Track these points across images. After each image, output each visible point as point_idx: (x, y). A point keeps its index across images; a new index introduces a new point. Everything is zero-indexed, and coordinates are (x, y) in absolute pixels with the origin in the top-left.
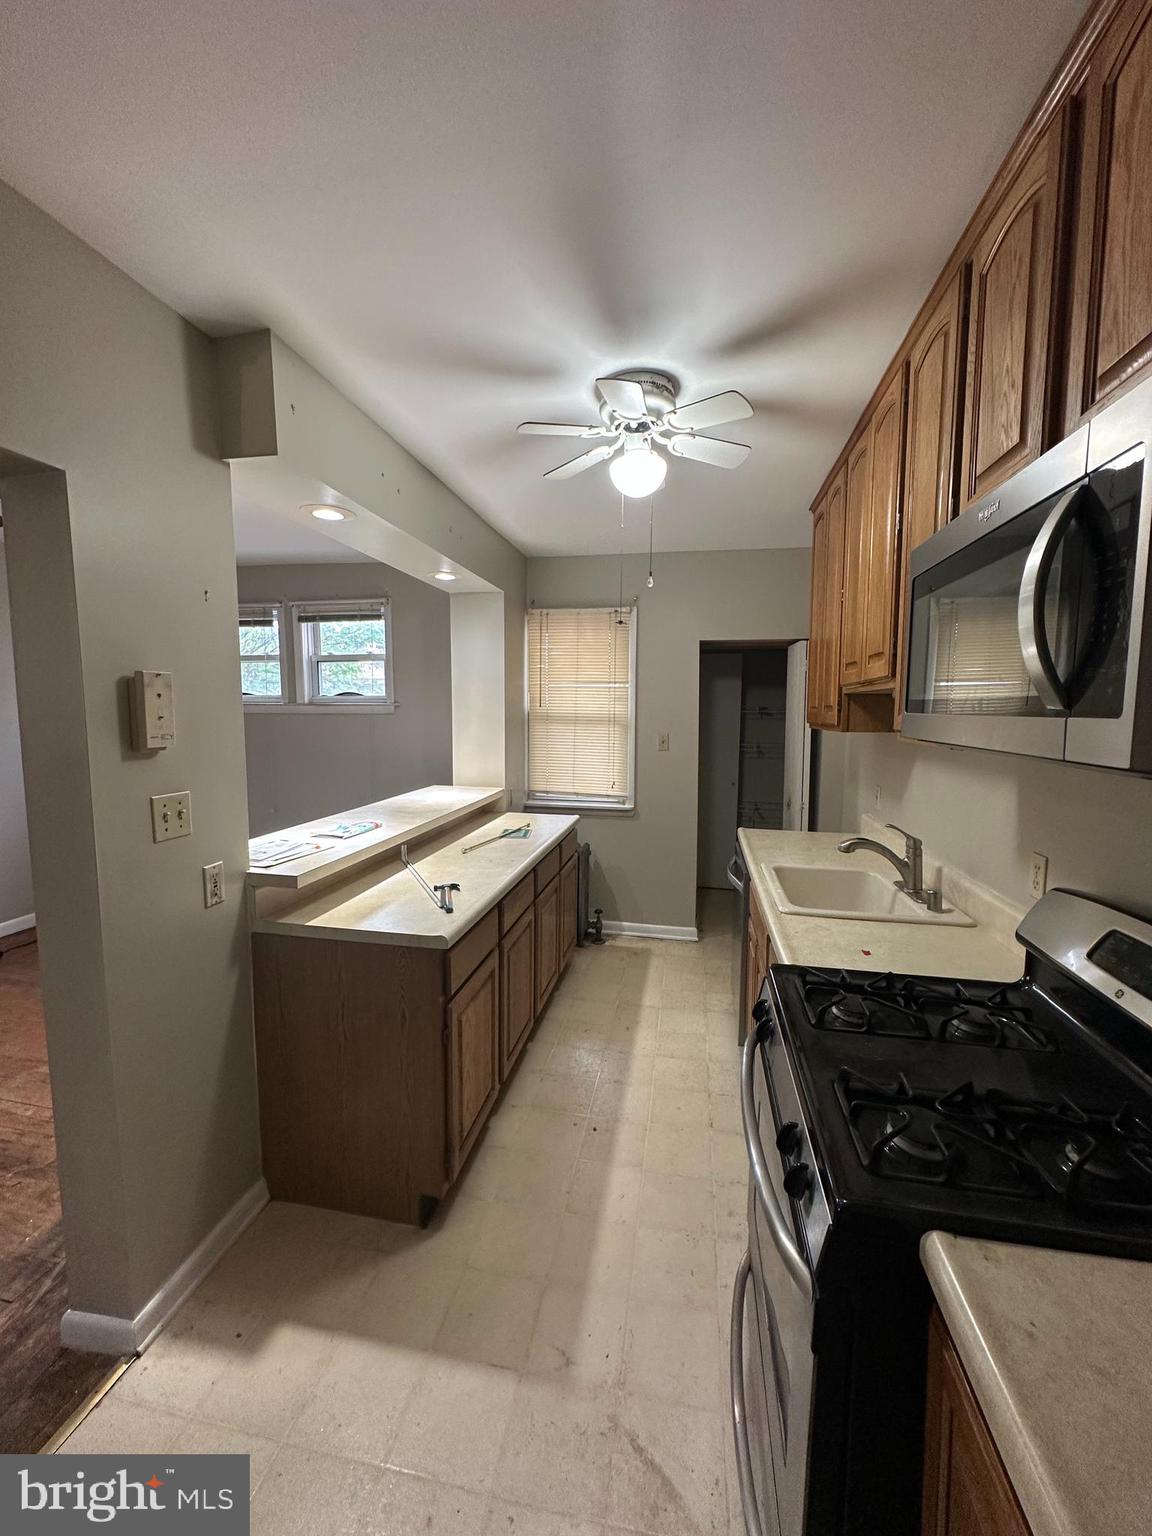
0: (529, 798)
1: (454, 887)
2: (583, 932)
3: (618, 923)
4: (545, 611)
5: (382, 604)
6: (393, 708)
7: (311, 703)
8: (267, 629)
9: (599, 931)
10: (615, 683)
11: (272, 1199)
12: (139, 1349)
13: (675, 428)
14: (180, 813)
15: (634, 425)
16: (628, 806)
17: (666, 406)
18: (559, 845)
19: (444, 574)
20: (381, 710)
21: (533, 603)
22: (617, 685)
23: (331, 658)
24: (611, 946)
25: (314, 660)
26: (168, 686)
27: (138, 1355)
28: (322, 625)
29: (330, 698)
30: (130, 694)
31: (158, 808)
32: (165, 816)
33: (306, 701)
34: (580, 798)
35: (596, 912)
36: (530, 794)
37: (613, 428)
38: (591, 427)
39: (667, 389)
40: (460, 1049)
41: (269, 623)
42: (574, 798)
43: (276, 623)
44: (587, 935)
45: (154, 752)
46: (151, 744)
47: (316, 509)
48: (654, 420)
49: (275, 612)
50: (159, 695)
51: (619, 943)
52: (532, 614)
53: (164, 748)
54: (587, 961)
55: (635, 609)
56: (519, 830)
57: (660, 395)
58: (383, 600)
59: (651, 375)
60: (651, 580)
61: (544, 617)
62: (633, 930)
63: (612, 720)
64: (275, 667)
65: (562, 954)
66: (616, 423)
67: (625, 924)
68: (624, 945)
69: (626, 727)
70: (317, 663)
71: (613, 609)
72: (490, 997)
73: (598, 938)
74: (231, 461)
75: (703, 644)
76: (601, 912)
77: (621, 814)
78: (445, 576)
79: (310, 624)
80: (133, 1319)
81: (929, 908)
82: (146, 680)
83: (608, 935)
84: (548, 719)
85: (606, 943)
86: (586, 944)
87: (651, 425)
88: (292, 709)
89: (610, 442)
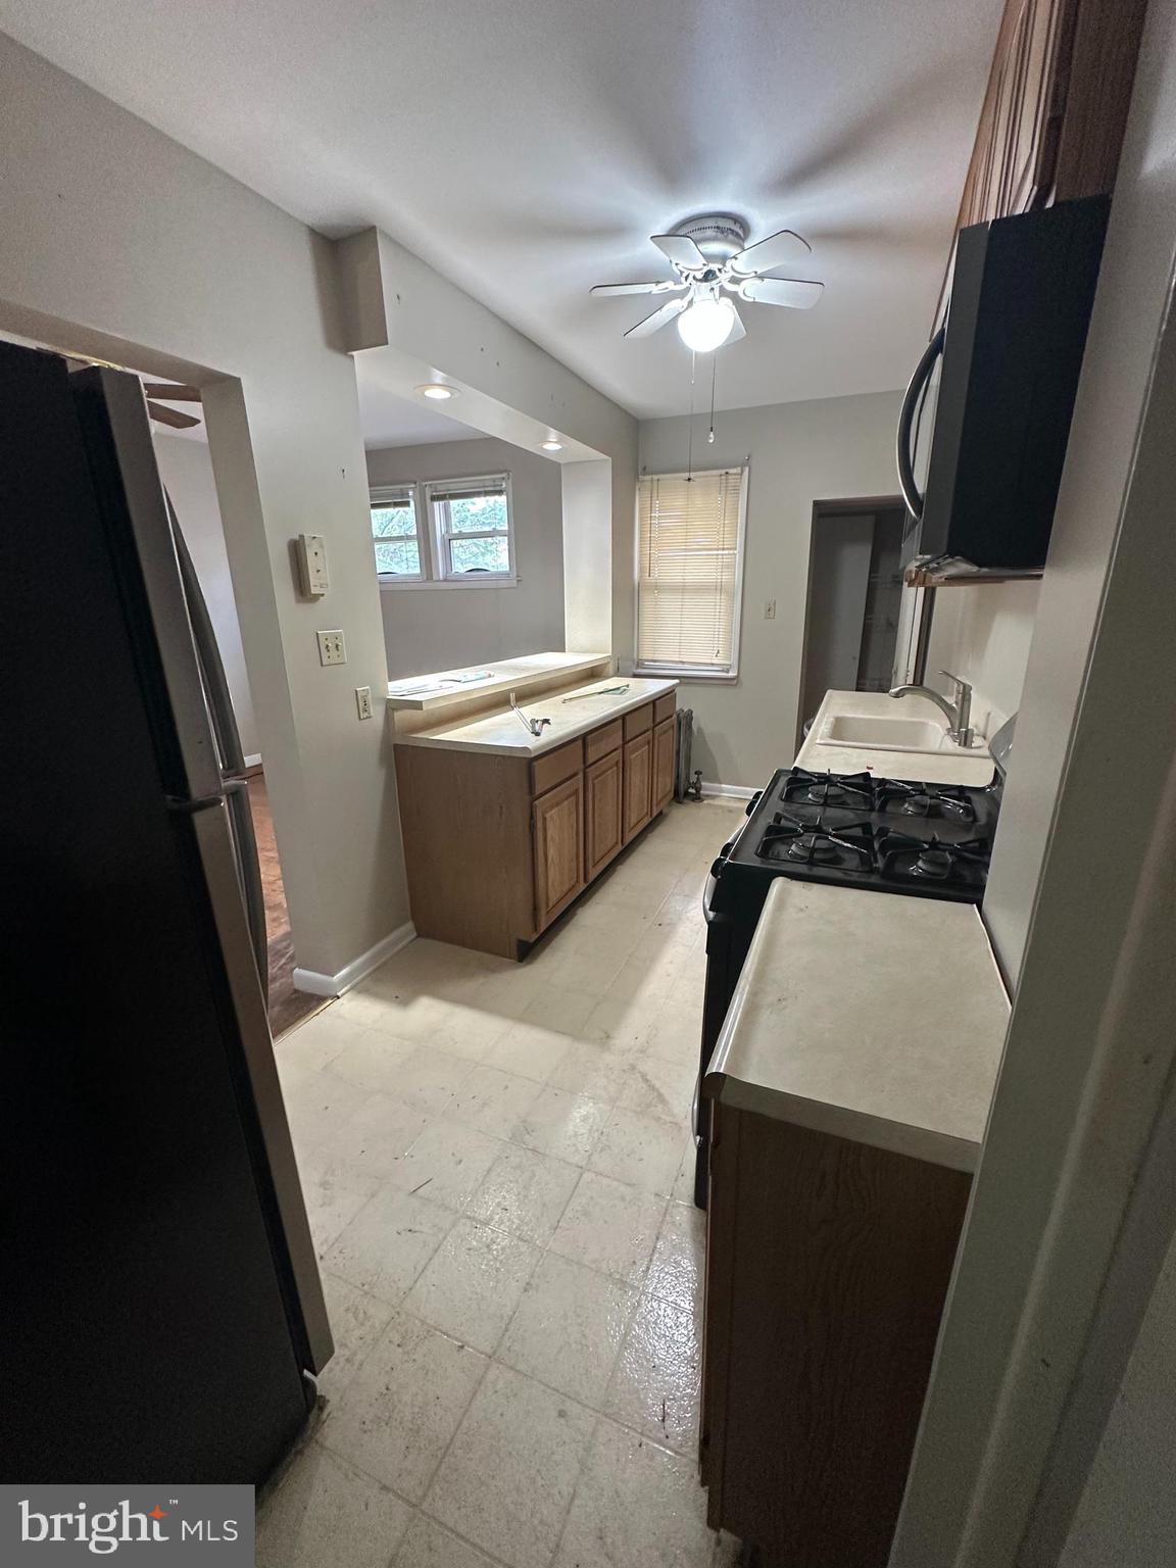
0: (638, 666)
1: (546, 721)
2: (682, 790)
3: (717, 785)
4: (655, 477)
5: (503, 478)
6: (515, 581)
7: (445, 580)
8: (406, 509)
9: (698, 790)
10: (723, 549)
11: (418, 936)
12: (339, 994)
13: (738, 273)
14: (337, 646)
15: (700, 275)
16: (732, 674)
17: (732, 250)
18: (654, 702)
19: (552, 444)
20: (503, 584)
21: (644, 469)
22: (724, 552)
23: (461, 536)
24: (709, 804)
25: (447, 537)
26: (322, 547)
27: (338, 998)
28: (454, 504)
29: (462, 575)
30: (296, 552)
31: (322, 639)
32: (327, 646)
33: (441, 577)
34: (687, 666)
35: (696, 773)
36: (640, 664)
37: (683, 279)
38: (658, 282)
39: (732, 231)
40: (545, 840)
41: (407, 504)
42: (680, 666)
43: (412, 503)
44: (687, 794)
45: (316, 597)
46: (314, 591)
47: (428, 389)
48: (720, 266)
49: (411, 493)
50: (316, 554)
51: (717, 802)
52: (643, 481)
53: (323, 595)
54: (682, 814)
55: (747, 469)
56: (618, 689)
57: (725, 240)
58: (504, 475)
59: (715, 219)
60: (712, 435)
61: (655, 483)
62: (729, 791)
63: (719, 588)
64: (414, 546)
65: (655, 802)
66: (684, 275)
67: (723, 786)
68: (720, 803)
69: (732, 596)
70: (448, 541)
71: (723, 472)
72: (573, 809)
73: (697, 798)
74: (354, 353)
75: (816, 504)
76: (701, 773)
77: (726, 682)
78: (552, 445)
79: (442, 503)
80: (333, 976)
81: (960, 745)
82: (307, 543)
83: (707, 796)
84: (658, 588)
85: (705, 802)
86: (686, 801)
87: (718, 273)
88: (430, 585)
89: (682, 294)
